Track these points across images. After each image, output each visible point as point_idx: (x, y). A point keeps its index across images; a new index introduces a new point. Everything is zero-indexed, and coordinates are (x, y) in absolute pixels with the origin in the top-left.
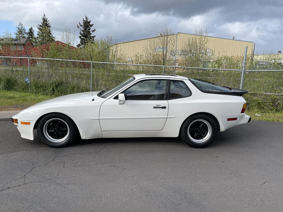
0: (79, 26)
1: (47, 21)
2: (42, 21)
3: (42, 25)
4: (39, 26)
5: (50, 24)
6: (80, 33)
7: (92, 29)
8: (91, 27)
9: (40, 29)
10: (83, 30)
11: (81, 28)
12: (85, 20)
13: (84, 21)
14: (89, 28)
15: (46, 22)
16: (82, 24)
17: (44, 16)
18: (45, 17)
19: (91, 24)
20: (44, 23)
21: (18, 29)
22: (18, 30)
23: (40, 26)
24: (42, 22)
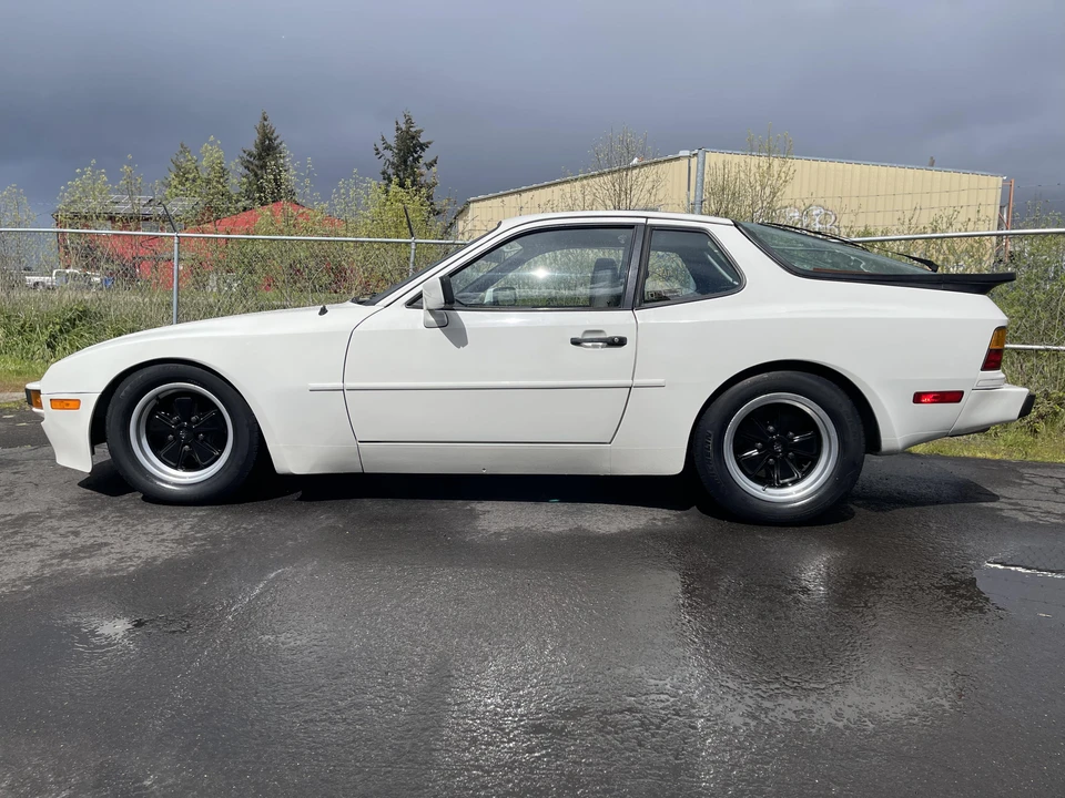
0: (381, 148)
1: (275, 135)
2: (256, 137)
3: (254, 151)
4: (245, 155)
5: (281, 147)
6: (384, 173)
7: (427, 156)
8: (423, 150)
10: (393, 164)
11: (388, 154)
12: (404, 127)
13: (398, 129)
14: (416, 155)
15: (270, 140)
16: (392, 141)
17: (265, 120)
18: (266, 123)
19: (422, 140)
20: (263, 143)
21: (176, 166)
22: (174, 169)
23: (250, 155)
24: (258, 142)
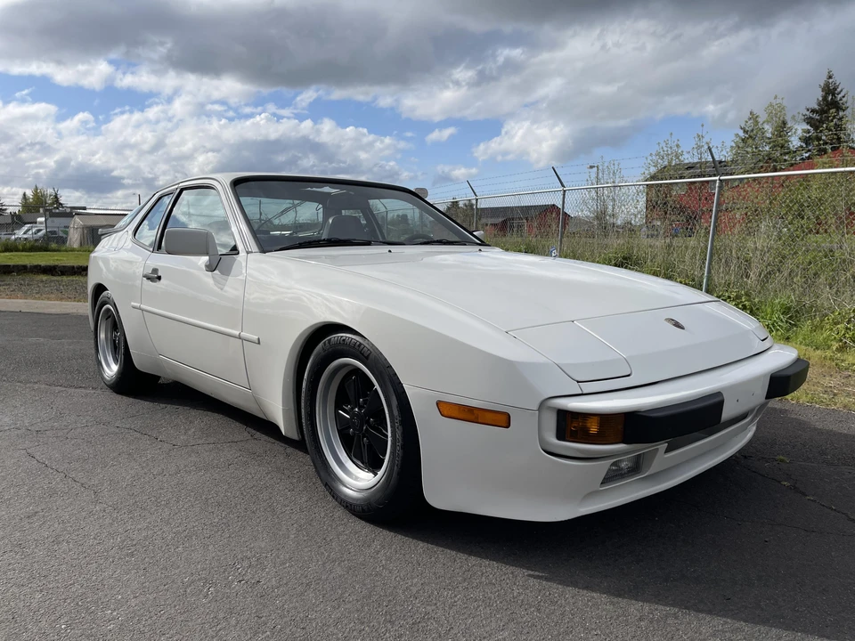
1: (839, 90)
2: (819, 94)
3: (817, 107)
4: (808, 113)
5: (844, 99)
9: (809, 121)
15: (833, 95)
17: (830, 77)
18: (831, 81)
20: (825, 98)
21: (746, 132)
22: (741, 134)
23: (813, 111)
24: (821, 99)
